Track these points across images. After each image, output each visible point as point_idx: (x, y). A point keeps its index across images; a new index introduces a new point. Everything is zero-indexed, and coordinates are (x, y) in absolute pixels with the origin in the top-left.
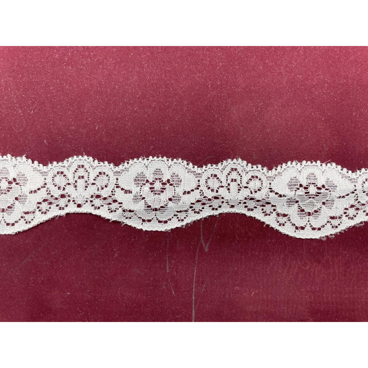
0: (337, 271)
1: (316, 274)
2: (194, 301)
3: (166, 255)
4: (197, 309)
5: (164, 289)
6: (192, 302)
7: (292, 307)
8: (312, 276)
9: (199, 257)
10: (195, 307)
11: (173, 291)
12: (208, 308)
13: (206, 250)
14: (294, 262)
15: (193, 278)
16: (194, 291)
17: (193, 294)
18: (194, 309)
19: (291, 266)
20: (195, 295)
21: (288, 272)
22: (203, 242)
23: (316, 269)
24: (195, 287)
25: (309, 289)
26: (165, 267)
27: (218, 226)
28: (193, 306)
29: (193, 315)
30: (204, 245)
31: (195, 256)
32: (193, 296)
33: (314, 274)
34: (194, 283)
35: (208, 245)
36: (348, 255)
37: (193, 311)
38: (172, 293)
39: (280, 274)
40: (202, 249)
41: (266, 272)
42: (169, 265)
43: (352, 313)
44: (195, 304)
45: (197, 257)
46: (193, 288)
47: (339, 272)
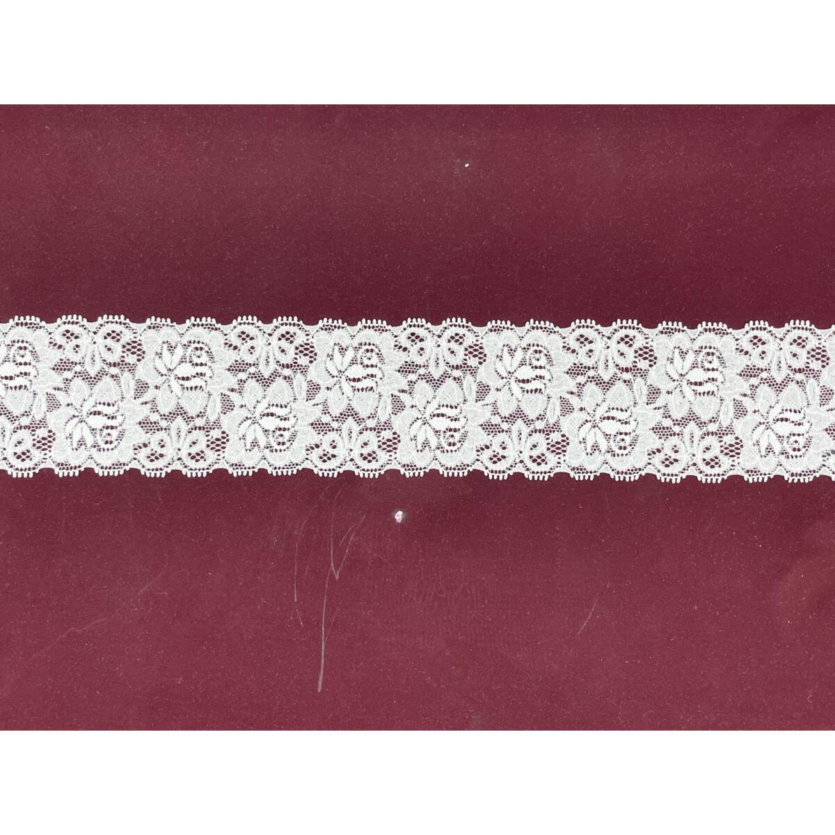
0: (475, 599)
2: (323, 632)
4: (327, 641)
5: (291, 620)
6: (322, 635)
8: (449, 604)
9: (328, 585)
10: (325, 639)
11: (301, 622)
13: (337, 577)
14: (429, 588)
15: (323, 607)
16: (323, 621)
17: (323, 625)
18: (323, 641)
19: (425, 595)
21: (423, 600)
22: (333, 569)
24: (325, 617)
26: (293, 595)
27: (349, 551)
28: (323, 638)
29: (323, 648)
30: (334, 571)
32: (323, 627)
33: (451, 602)
34: (324, 613)
35: (338, 572)
36: (486, 582)
37: (323, 643)
38: (299, 624)
39: (415, 602)
40: (332, 576)
42: (297, 593)
43: (493, 646)
44: (325, 636)
45: (327, 585)
46: (322, 619)
47: (477, 601)
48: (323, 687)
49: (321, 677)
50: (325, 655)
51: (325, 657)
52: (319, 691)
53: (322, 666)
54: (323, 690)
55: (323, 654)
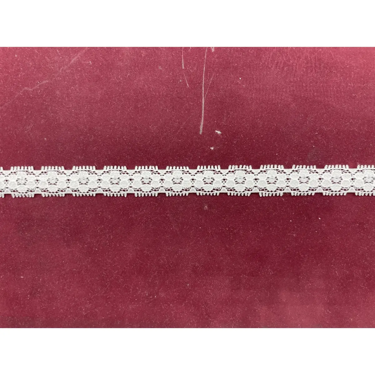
1: (297, 67)
2: (203, 91)
3: (182, 55)
4: (206, 97)
5: (180, 82)
6: (202, 93)
7: (279, 94)
8: (294, 69)
9: (207, 56)
10: (204, 96)
11: (187, 84)
12: (214, 97)
13: (213, 50)
14: (280, 58)
15: (203, 73)
16: (203, 83)
17: (203, 86)
18: (203, 98)
20: (204, 86)
21: (276, 67)
23: (298, 64)
24: (204, 81)
25: (292, 80)
26: (181, 64)
28: (203, 95)
29: (203, 103)
31: (204, 55)
32: (203, 87)
34: (203, 77)
37: (203, 99)
38: (186, 85)
39: (270, 68)
41: (259, 67)
42: (184, 62)
44: (205, 94)
46: (202, 81)
48: (203, 130)
49: (202, 123)
50: (205, 108)
51: (205, 110)
52: (201, 133)
53: (203, 115)
54: (203, 133)
55: (203, 107)
